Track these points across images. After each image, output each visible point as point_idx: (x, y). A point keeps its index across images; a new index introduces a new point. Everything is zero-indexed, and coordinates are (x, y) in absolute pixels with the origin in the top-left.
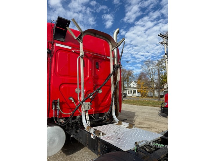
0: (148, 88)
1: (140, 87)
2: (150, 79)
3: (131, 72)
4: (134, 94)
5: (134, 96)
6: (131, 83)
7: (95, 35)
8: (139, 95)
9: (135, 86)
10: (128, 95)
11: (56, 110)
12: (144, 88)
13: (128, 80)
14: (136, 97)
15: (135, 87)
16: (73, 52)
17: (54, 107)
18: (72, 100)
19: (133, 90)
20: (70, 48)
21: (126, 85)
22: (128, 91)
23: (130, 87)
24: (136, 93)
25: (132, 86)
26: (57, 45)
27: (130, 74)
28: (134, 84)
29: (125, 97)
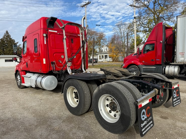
0: (119, 53)
1: (111, 51)
2: (122, 42)
3: (103, 35)
4: (105, 59)
5: (105, 61)
6: (102, 47)
7: (71, 24)
8: (110, 60)
9: (107, 50)
10: (99, 60)
11: (53, 67)
12: (115, 52)
13: (100, 44)
14: (108, 61)
15: (106, 52)
16: (58, 34)
17: (52, 65)
18: (60, 62)
19: (104, 55)
20: (56, 32)
21: (98, 50)
22: (100, 56)
23: (101, 51)
24: (107, 58)
25: (103, 51)
26: (50, 31)
27: (101, 37)
28: (106, 48)
29: (97, 62)
